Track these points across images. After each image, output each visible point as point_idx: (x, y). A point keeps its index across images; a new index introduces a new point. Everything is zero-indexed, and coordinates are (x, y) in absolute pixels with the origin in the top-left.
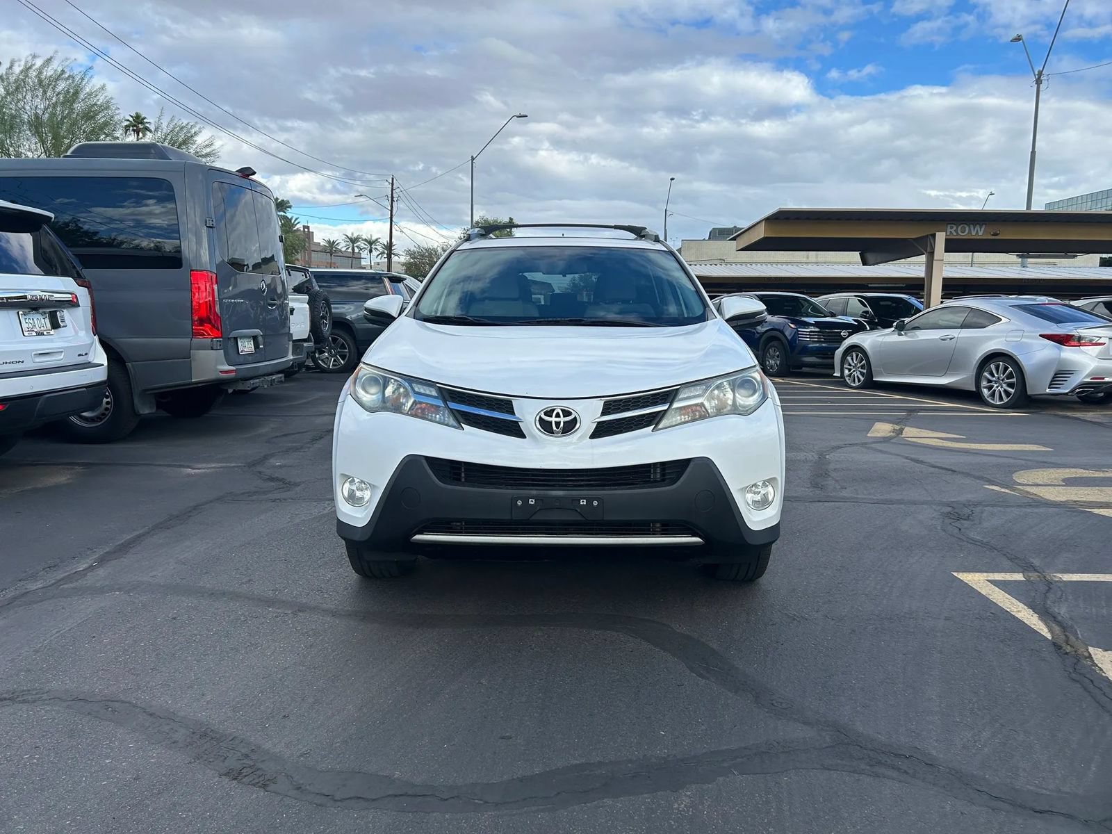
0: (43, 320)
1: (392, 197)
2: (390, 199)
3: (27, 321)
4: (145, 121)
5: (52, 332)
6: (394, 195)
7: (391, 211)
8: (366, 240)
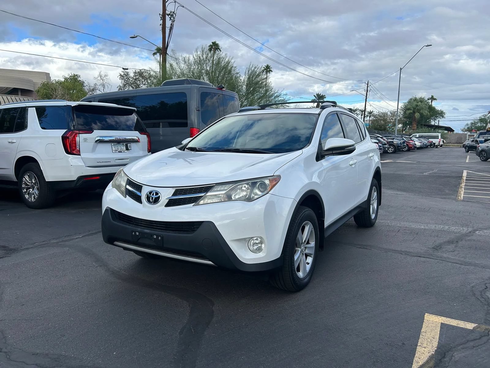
0: (122, 147)
1: (367, 90)
2: (366, 91)
3: (115, 147)
4: (270, 67)
5: (126, 151)
6: (368, 89)
7: (366, 96)
8: (360, 110)
